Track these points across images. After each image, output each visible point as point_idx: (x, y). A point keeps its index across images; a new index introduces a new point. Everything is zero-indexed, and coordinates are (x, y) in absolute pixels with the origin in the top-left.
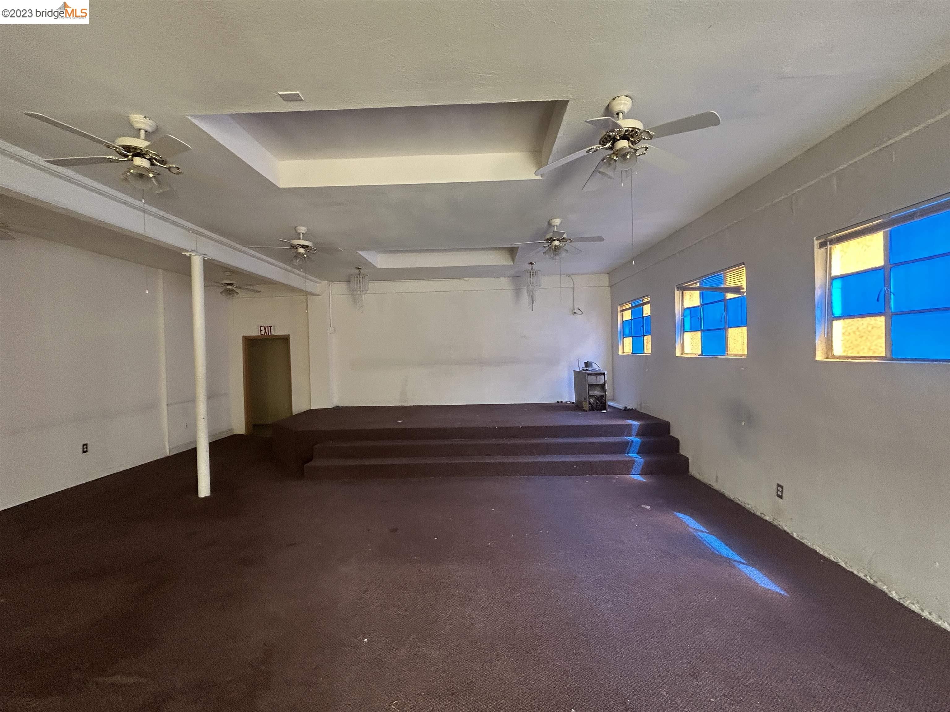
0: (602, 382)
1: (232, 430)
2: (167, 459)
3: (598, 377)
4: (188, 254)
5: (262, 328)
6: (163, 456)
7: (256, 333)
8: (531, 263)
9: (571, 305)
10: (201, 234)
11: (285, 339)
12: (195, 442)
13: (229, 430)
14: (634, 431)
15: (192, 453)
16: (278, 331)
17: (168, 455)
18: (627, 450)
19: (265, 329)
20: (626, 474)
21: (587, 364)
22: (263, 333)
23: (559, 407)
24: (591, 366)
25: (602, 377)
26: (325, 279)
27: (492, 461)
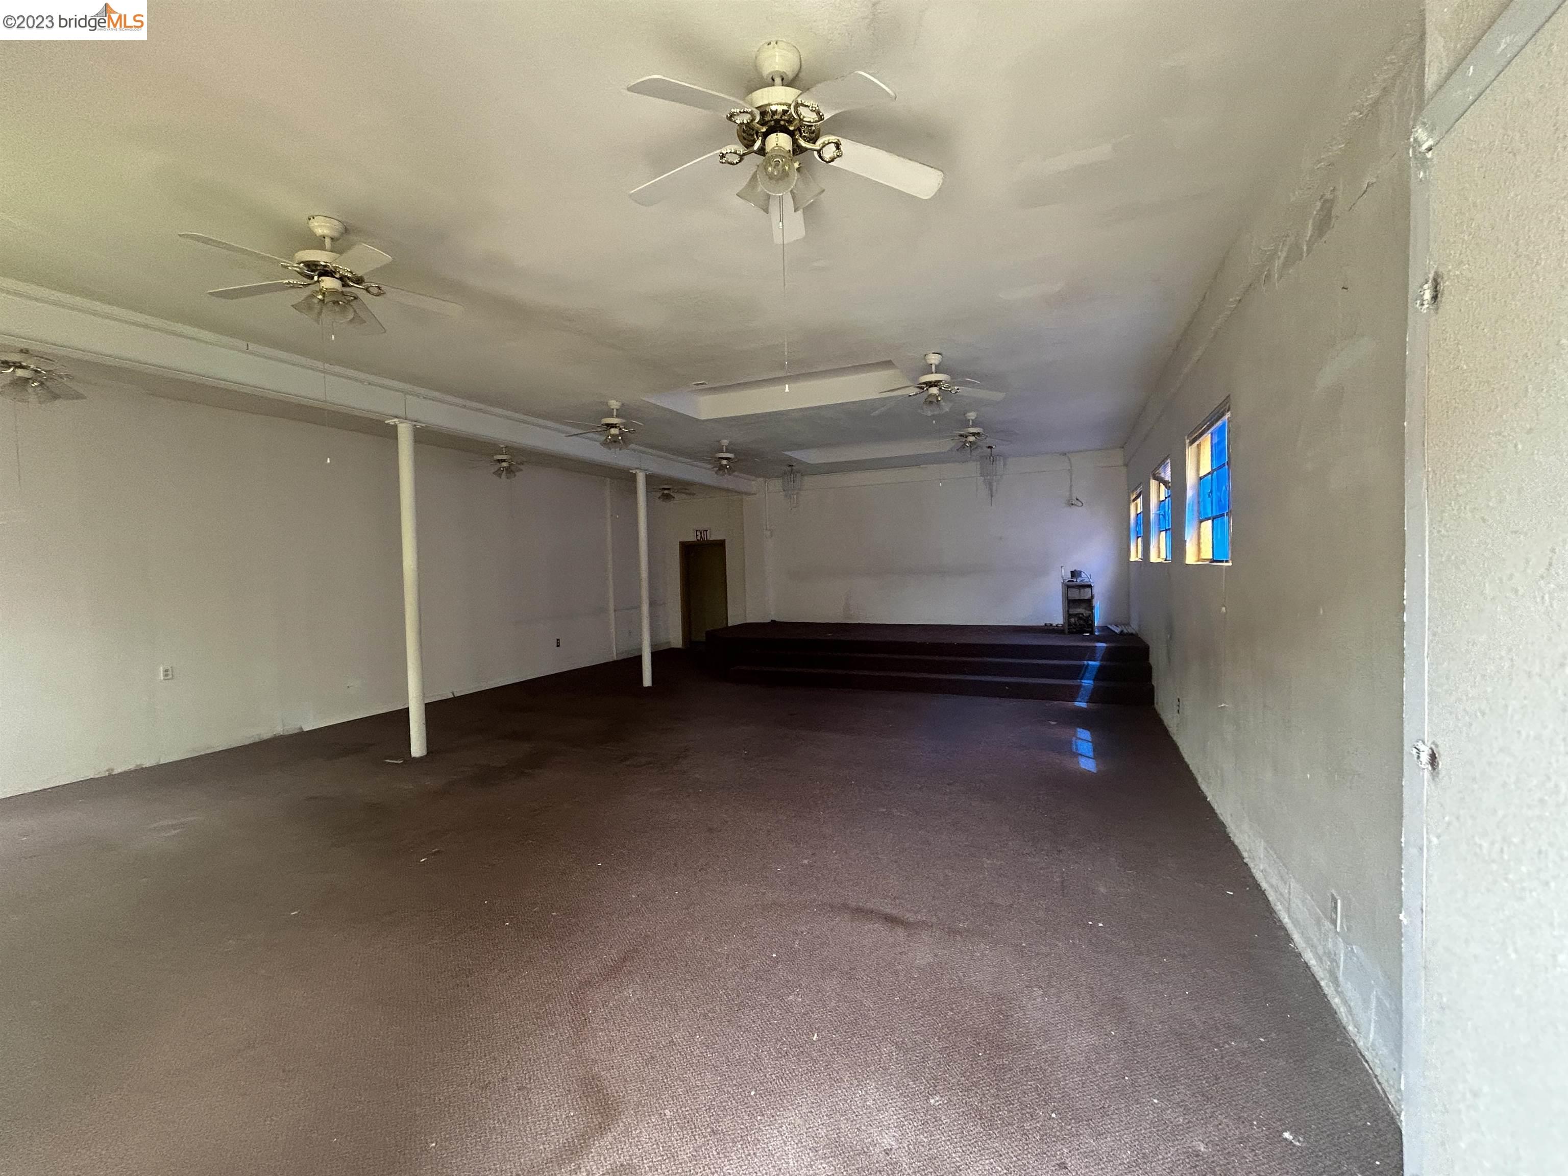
0: (1088, 596)
1: (669, 642)
2: (615, 663)
3: (1082, 590)
4: (634, 472)
5: (698, 533)
6: (611, 660)
7: (691, 538)
8: (990, 447)
9: (1068, 494)
10: (643, 452)
11: (721, 544)
12: (640, 649)
13: (667, 643)
14: (1099, 654)
15: (638, 659)
16: (714, 536)
17: (615, 658)
18: (1081, 675)
19: (701, 533)
20: (1066, 701)
21: (1074, 574)
22: (699, 538)
23: (1048, 630)
24: (1080, 575)
25: (1088, 590)
26: (759, 476)
27: (917, 676)
